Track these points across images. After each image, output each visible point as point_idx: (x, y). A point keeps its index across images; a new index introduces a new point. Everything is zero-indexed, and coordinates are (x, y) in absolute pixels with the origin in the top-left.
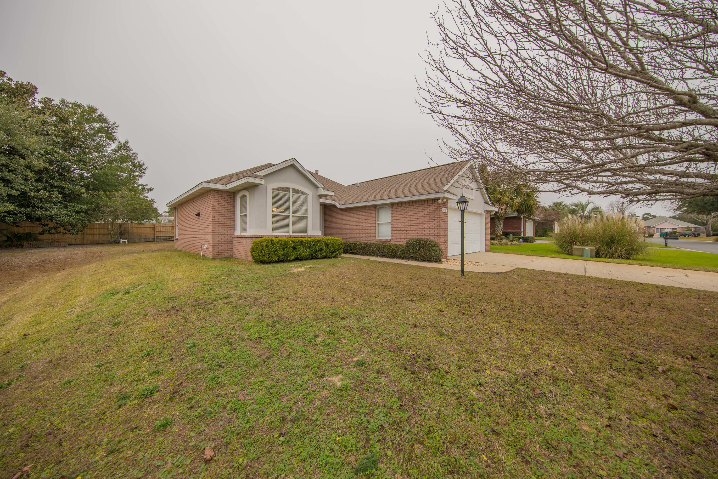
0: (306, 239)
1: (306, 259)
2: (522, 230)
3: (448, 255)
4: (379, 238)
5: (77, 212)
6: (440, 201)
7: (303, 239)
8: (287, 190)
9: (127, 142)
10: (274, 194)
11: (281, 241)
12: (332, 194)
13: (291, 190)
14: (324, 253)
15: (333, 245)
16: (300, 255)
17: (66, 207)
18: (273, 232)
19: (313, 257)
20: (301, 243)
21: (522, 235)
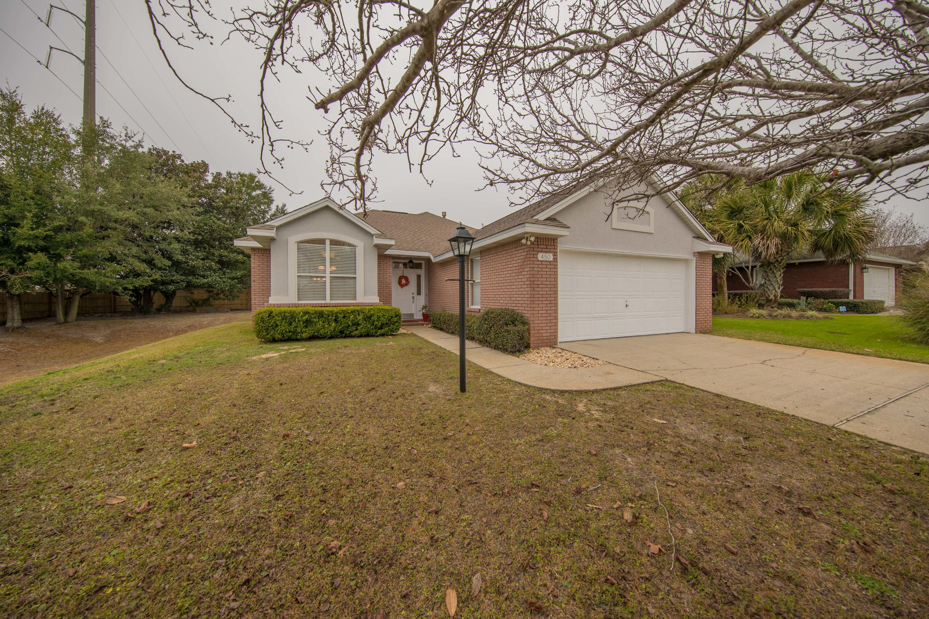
0: (330, 309)
1: (331, 338)
2: (851, 287)
3: (560, 340)
4: (473, 307)
5: (233, 279)
6: (524, 241)
7: (324, 309)
8: (322, 242)
9: (284, 206)
10: (299, 249)
11: (285, 312)
12: (392, 242)
13: (328, 242)
14: (362, 329)
15: (379, 318)
16: (318, 332)
17: (224, 273)
18: (299, 300)
19: (343, 334)
20: (321, 315)
21: (851, 297)
